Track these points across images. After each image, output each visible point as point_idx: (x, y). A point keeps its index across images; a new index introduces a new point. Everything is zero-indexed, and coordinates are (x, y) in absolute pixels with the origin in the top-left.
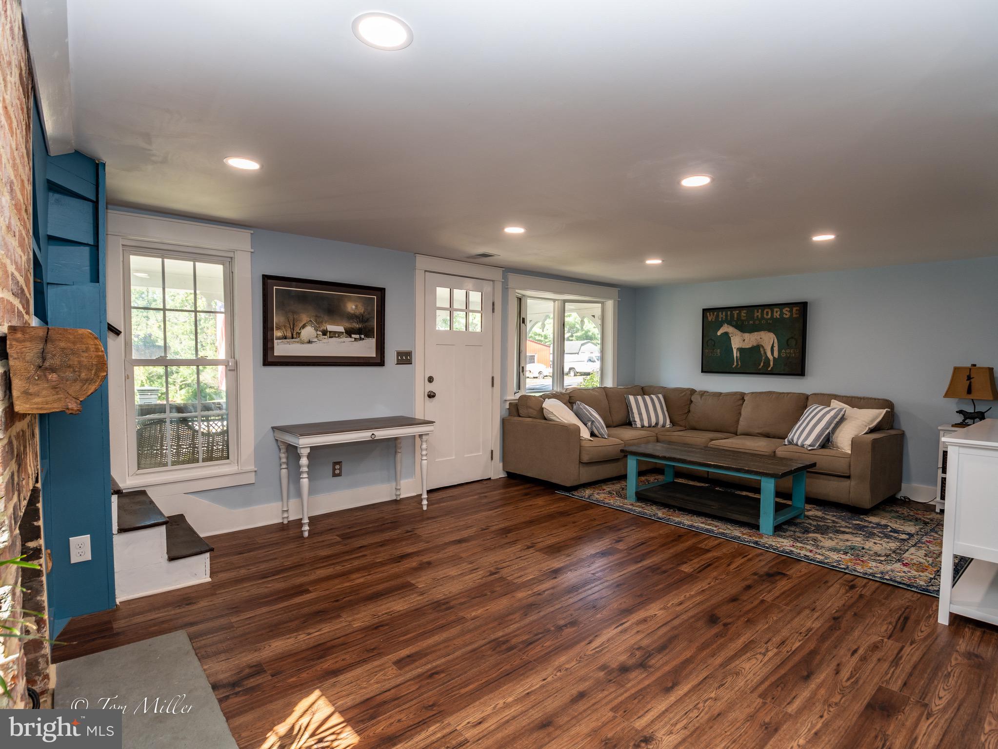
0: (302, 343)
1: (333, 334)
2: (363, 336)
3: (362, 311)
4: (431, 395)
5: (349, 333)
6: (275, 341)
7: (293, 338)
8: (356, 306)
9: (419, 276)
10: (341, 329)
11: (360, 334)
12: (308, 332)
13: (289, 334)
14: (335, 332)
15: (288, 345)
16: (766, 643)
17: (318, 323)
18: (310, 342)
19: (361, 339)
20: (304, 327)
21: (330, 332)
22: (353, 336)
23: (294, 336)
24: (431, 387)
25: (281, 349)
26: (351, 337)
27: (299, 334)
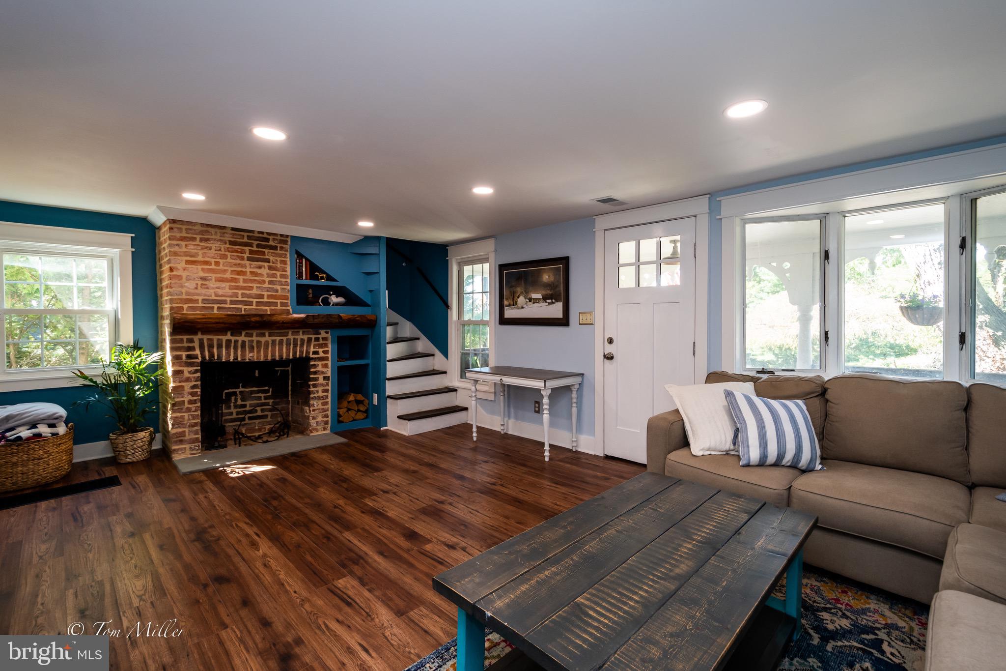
0: (519, 308)
1: (536, 301)
2: (554, 301)
3: (553, 280)
4: (609, 357)
5: (545, 298)
6: (505, 308)
7: (513, 305)
8: (549, 276)
9: (599, 235)
10: (539, 296)
11: (552, 299)
12: (521, 300)
13: (512, 303)
14: (536, 299)
15: (511, 311)
16: (152, 603)
17: (526, 293)
18: (522, 308)
19: (552, 303)
20: (519, 297)
21: (534, 299)
22: (548, 301)
23: (514, 304)
24: (610, 349)
25: (509, 313)
26: (546, 302)
27: (516, 302)
